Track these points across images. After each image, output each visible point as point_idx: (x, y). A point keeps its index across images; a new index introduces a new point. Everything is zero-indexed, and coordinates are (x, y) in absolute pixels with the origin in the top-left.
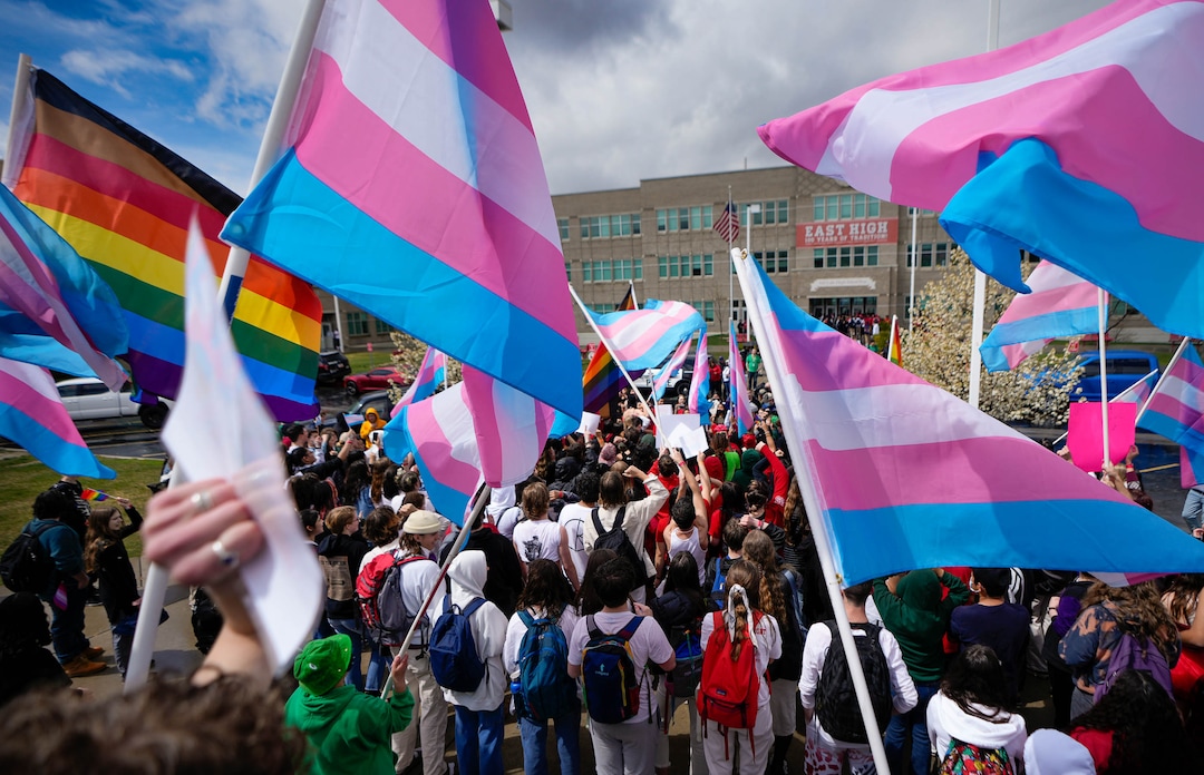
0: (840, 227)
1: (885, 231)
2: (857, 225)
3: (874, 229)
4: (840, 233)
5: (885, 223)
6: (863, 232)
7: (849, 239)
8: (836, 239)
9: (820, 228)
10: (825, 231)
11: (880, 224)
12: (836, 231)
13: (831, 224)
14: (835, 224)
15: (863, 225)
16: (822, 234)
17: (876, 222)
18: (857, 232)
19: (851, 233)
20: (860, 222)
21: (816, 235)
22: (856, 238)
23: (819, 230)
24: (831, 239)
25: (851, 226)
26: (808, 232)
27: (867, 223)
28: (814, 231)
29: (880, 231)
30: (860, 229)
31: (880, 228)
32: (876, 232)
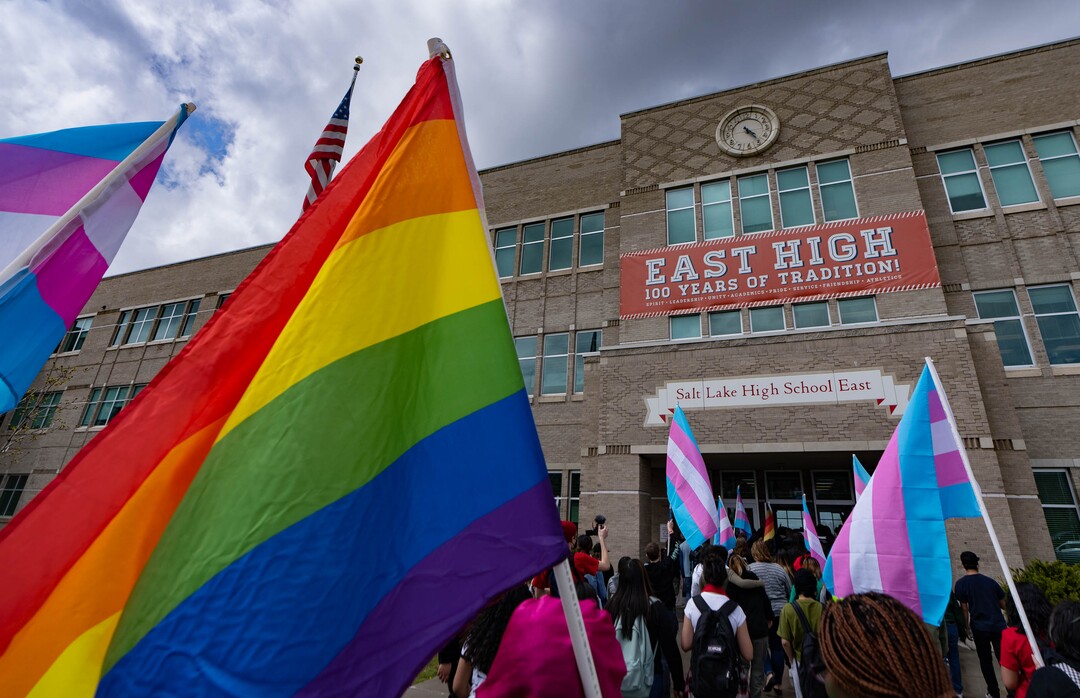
0: (743, 252)
1: (888, 250)
2: (794, 244)
3: (852, 250)
4: (744, 269)
5: (887, 230)
6: (816, 259)
7: (774, 281)
8: (733, 284)
9: (684, 258)
10: (699, 267)
11: (867, 234)
12: (732, 263)
13: (716, 247)
14: (727, 247)
15: (813, 242)
16: (692, 275)
17: (854, 230)
18: (796, 262)
19: (780, 264)
20: (802, 236)
21: (676, 277)
22: (796, 277)
23: (684, 266)
24: (720, 286)
25: (778, 246)
26: (652, 271)
27: (824, 235)
28: (667, 270)
29: (870, 253)
30: (804, 252)
31: (870, 243)
32: (859, 257)
